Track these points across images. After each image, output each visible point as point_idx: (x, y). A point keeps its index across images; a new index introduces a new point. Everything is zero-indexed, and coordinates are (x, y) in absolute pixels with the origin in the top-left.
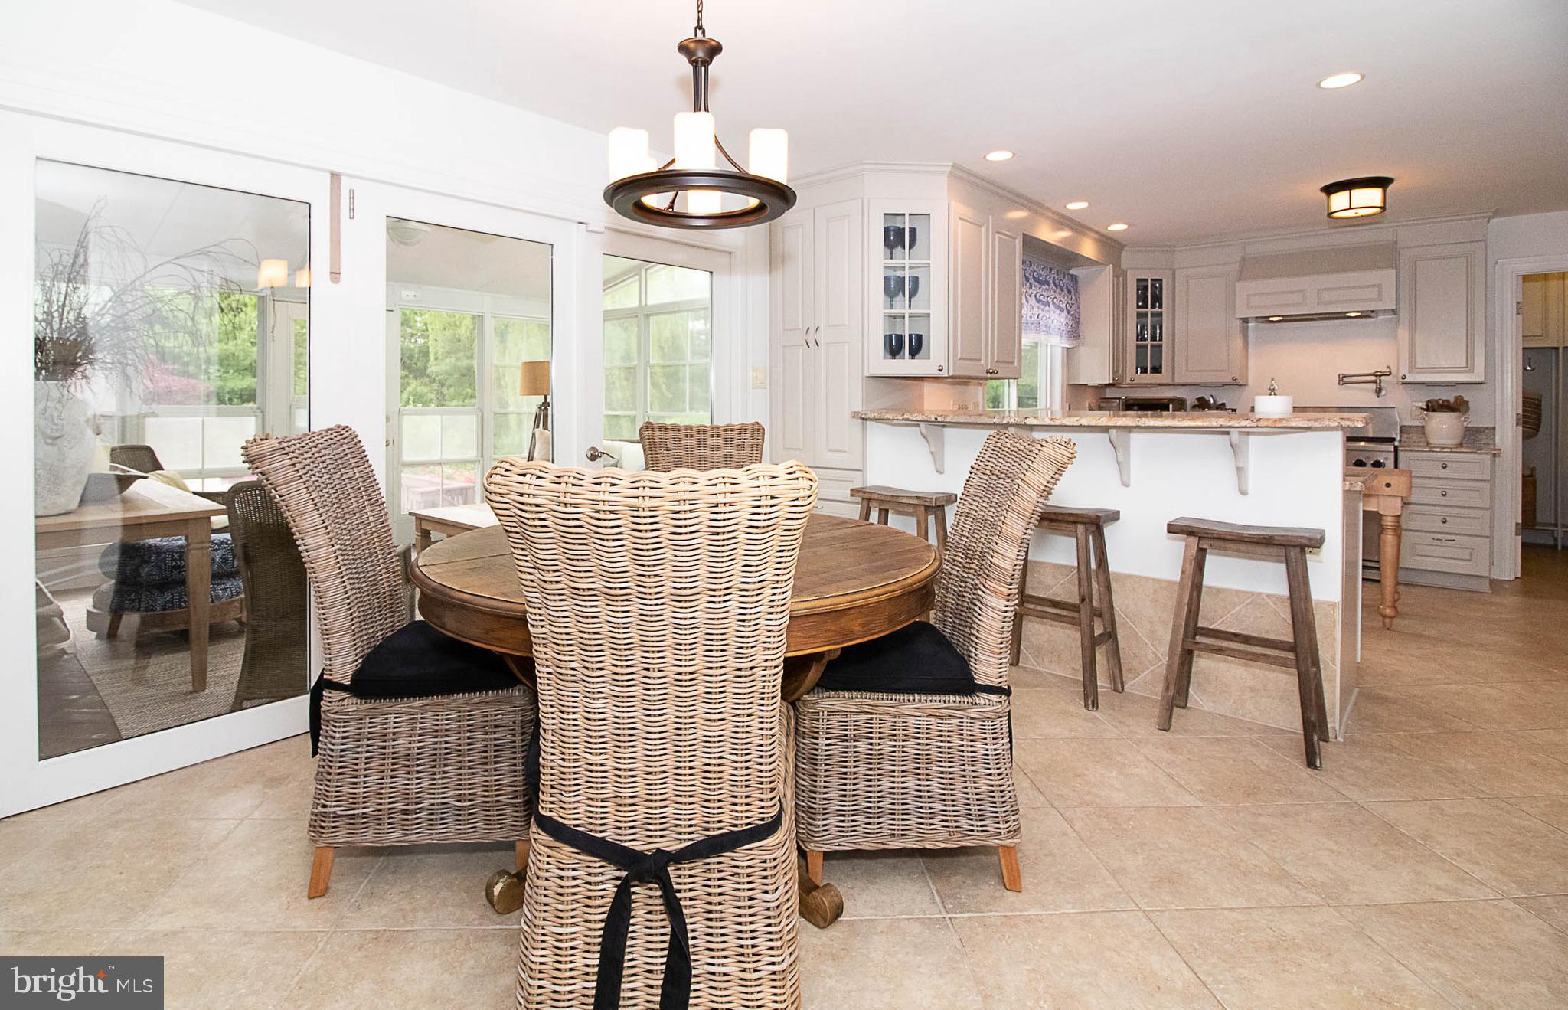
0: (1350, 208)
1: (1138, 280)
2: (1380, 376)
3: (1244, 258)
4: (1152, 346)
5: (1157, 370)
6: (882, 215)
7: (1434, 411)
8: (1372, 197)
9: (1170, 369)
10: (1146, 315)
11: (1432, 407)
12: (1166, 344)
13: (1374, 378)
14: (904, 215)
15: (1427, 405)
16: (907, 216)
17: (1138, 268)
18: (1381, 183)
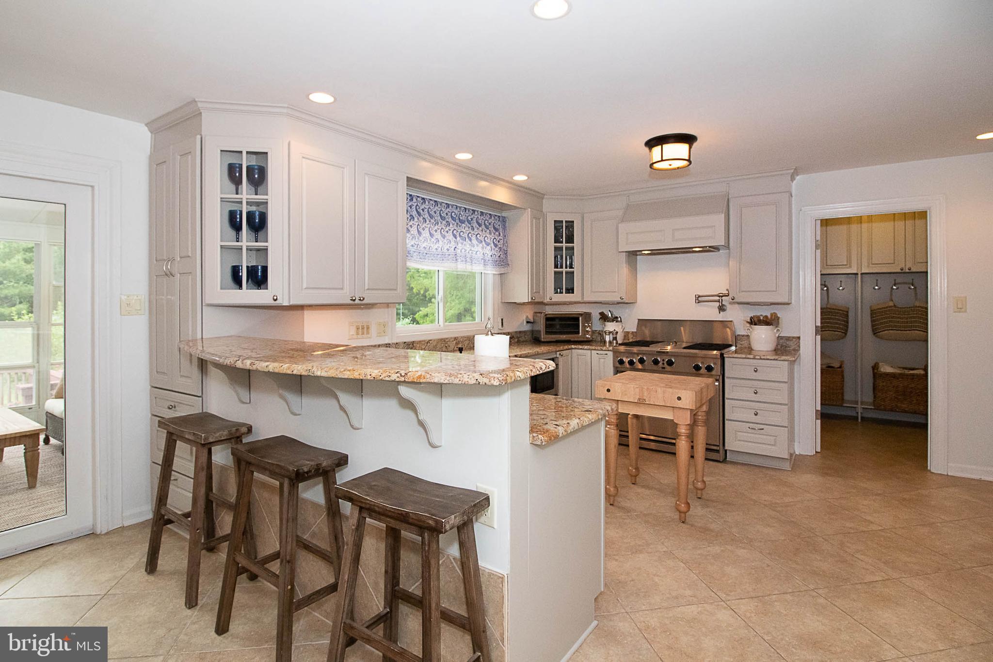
0: (662, 160)
1: (555, 221)
2: (722, 296)
3: (628, 205)
4: (566, 273)
5: (570, 290)
6: (219, 152)
7: (755, 325)
8: (680, 150)
9: (580, 292)
10: (561, 249)
11: (754, 321)
12: (576, 270)
13: (717, 298)
14: (241, 152)
15: (751, 319)
16: (244, 154)
17: (555, 212)
18: (688, 139)
